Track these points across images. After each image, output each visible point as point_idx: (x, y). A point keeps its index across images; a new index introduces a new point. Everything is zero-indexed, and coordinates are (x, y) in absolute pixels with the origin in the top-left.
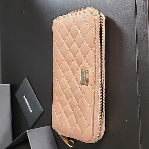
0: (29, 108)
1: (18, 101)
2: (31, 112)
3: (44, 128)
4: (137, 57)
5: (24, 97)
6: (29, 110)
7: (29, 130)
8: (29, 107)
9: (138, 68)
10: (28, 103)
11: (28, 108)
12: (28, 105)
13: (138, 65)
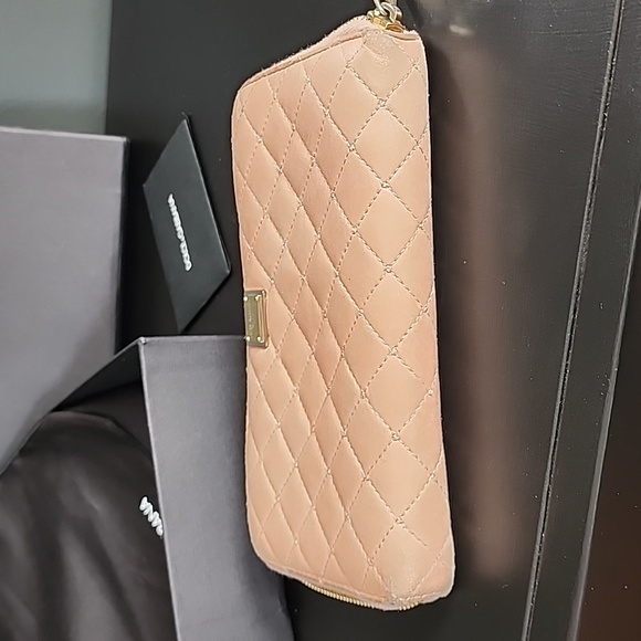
0: (183, 251)
1: (151, 217)
2: (188, 268)
3: (214, 341)
4: (609, 84)
5: (171, 200)
6: (182, 258)
7: (148, 339)
8: (184, 245)
9: (601, 138)
10: (180, 229)
11: (180, 249)
12: (180, 237)
13: (603, 122)
